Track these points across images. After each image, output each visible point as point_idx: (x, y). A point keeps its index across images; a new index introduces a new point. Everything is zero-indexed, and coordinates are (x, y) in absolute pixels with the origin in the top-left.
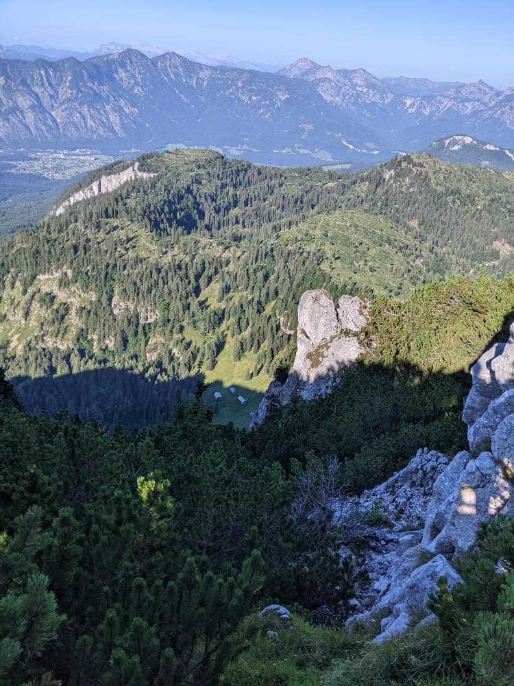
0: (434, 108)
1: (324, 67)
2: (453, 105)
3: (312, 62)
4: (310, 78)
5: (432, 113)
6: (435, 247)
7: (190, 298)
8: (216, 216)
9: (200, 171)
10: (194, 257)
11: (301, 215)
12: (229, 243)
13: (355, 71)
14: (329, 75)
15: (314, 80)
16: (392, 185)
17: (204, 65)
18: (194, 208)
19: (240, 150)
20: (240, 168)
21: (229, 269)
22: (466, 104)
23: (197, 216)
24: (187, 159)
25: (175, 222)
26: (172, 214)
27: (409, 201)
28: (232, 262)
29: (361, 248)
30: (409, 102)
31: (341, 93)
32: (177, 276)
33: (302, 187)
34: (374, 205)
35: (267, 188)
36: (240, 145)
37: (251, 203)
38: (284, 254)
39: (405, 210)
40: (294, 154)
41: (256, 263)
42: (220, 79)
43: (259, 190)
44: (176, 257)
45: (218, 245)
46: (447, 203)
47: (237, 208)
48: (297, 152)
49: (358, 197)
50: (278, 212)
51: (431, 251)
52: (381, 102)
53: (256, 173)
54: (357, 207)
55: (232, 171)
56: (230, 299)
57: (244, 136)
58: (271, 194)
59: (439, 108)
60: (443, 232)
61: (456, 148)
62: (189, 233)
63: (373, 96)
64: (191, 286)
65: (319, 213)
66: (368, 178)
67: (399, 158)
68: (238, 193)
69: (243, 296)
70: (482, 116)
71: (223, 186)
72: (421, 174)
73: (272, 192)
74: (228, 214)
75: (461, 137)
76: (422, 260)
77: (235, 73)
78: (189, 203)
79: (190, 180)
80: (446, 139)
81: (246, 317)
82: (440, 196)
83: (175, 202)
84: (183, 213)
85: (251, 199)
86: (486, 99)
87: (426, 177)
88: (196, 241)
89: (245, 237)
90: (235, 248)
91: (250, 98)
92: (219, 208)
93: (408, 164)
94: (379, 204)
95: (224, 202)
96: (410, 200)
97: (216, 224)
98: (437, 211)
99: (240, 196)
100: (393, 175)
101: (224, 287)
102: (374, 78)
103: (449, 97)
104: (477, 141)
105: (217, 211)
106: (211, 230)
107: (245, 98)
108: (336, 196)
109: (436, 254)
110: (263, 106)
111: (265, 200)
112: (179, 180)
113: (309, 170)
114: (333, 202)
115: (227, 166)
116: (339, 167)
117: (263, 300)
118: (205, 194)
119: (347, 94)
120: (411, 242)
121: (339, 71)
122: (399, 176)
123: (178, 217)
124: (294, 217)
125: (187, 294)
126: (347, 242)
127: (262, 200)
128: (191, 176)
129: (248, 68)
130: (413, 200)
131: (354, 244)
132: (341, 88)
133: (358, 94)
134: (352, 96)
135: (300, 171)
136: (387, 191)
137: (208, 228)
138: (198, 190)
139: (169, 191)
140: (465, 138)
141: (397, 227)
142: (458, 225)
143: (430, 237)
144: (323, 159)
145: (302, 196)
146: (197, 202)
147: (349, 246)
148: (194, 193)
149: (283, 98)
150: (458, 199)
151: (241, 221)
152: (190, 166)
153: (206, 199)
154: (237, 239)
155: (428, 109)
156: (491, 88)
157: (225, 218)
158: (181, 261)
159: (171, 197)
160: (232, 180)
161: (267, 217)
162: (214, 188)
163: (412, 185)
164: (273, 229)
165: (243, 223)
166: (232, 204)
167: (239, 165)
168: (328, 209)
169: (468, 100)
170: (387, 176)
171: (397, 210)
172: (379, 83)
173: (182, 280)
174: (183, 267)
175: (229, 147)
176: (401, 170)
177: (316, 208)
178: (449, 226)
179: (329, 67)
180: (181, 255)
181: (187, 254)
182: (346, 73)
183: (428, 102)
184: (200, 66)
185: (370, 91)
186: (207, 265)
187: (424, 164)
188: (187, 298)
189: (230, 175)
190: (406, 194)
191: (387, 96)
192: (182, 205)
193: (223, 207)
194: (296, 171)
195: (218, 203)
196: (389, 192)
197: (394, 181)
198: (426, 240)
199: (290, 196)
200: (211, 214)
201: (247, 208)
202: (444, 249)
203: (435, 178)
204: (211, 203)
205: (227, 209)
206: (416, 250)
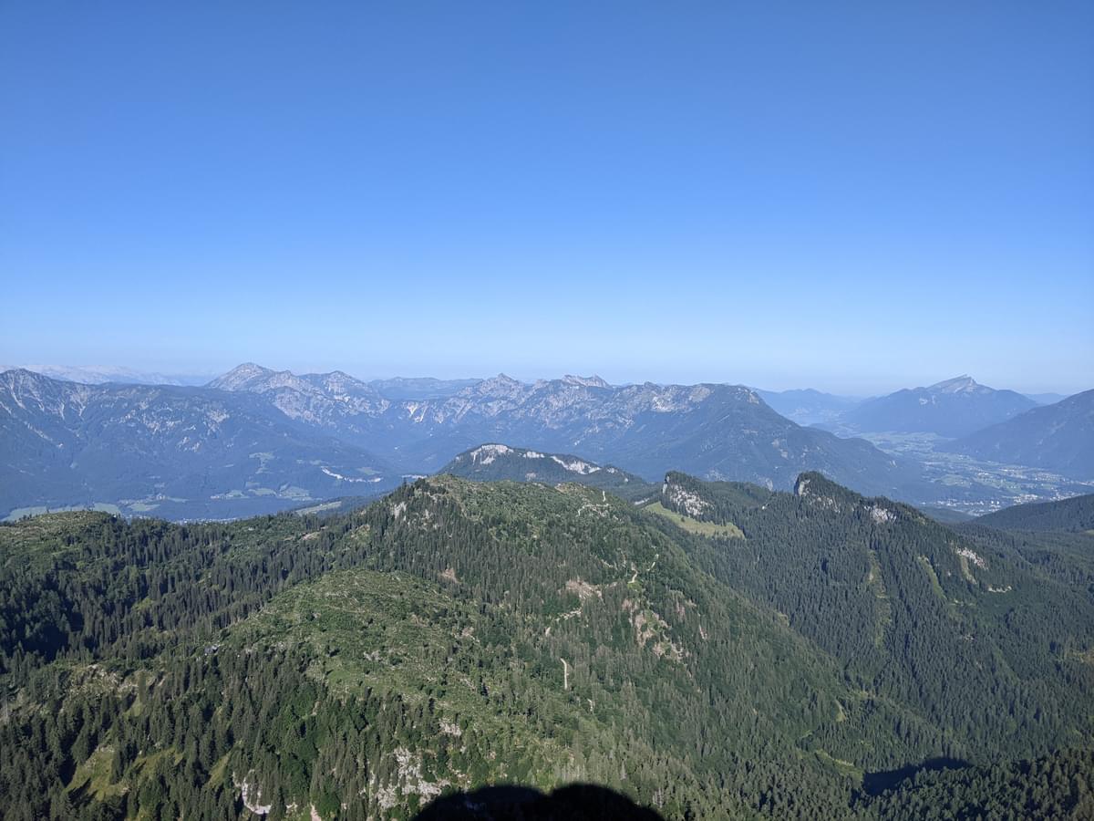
0: (449, 414)
1: (280, 373)
2: (473, 407)
3: (260, 367)
4: (261, 389)
5: (448, 420)
6: (488, 604)
7: (50, 790)
8: (107, 618)
9: (71, 548)
10: (59, 704)
11: (264, 591)
12: (131, 665)
13: (328, 375)
14: (290, 383)
15: (267, 392)
16: (405, 523)
17: (79, 384)
18: (62, 612)
19: (151, 503)
20: (147, 533)
21: (132, 714)
22: (489, 404)
23: (68, 627)
24: (45, 531)
25: (20, 644)
26: (14, 632)
27: (436, 543)
28: (137, 698)
29: (372, 629)
30: (412, 409)
31: (311, 405)
32: (21, 749)
33: (263, 546)
34: (384, 556)
35: (200, 558)
36: (150, 496)
37: (173, 586)
38: (238, 664)
39: (432, 556)
40: (247, 497)
41: (186, 690)
42: (108, 402)
43: (186, 562)
44: (21, 713)
45: (109, 672)
46: (489, 538)
47: (147, 599)
48: (252, 495)
49: (357, 550)
50: (225, 592)
51: (483, 611)
52: (373, 412)
53: (178, 537)
54: (357, 565)
55: (133, 539)
56: (138, 772)
57: (157, 481)
58: (209, 565)
59: (456, 412)
60: (494, 581)
61: (488, 461)
62: (50, 658)
63: (359, 406)
64: (52, 763)
65: (294, 584)
66: (368, 519)
67: (408, 484)
68: (147, 573)
69: (163, 759)
70: (513, 417)
71: (118, 566)
72: (444, 502)
73: (211, 561)
74: (129, 612)
75: (491, 447)
76: (472, 629)
77: (134, 391)
78: (52, 607)
79: (53, 566)
80: (472, 451)
81: (173, 799)
82: (478, 528)
83: (21, 608)
84: (37, 626)
85: (173, 579)
86: (514, 396)
87: (453, 506)
88: (63, 674)
89: (163, 647)
90: (144, 670)
91: (163, 425)
92: (112, 604)
93: (423, 491)
94: (391, 554)
95: (120, 592)
96: (436, 541)
97: (108, 634)
98: (478, 550)
99: (151, 577)
100: (405, 509)
101: (124, 750)
102: (358, 381)
103: (465, 397)
104: (514, 449)
105: (108, 610)
106: (97, 645)
107: (154, 426)
108: (320, 552)
109: (491, 615)
110: (186, 434)
111: (198, 578)
112: (29, 568)
113: (270, 519)
114: (317, 562)
115: (124, 533)
116: (322, 507)
117: (204, 759)
118: (84, 584)
119: (321, 406)
120: (449, 603)
121: (304, 377)
122: (413, 510)
123: (28, 633)
124: (251, 597)
125: (43, 781)
126: (347, 623)
127: (193, 579)
128: (54, 559)
129: (156, 383)
130: (440, 541)
131: (360, 623)
132: (309, 398)
133: (338, 405)
134: (329, 407)
135: (255, 523)
136: (400, 534)
137: (91, 644)
138: (69, 579)
139: (9, 592)
140: (497, 447)
141: (425, 585)
142: (512, 566)
143: (477, 589)
144: (294, 499)
145: (265, 560)
146: (66, 600)
147: (351, 630)
148: (61, 586)
149: (220, 420)
150: (504, 529)
151: (155, 619)
152: (52, 542)
153: (85, 593)
154: (147, 653)
155: (440, 415)
156: (517, 383)
157: (124, 620)
158: (31, 718)
159: (12, 601)
160: (134, 553)
161: (205, 604)
162: (100, 572)
163: (434, 520)
164: (214, 623)
165: (160, 622)
166: (137, 594)
167: (146, 529)
168: (310, 576)
169: (492, 399)
170: (397, 513)
171: (420, 558)
172: (366, 388)
173: (31, 755)
174: (36, 729)
175: (130, 501)
176: (415, 500)
177: (290, 576)
178: (500, 570)
179: (288, 372)
180: (32, 706)
181: (44, 702)
182: (315, 379)
183: (439, 407)
184: (72, 385)
185: (355, 399)
186: (86, 715)
187: (447, 489)
188: (43, 790)
189: (129, 546)
190: (429, 534)
191: (380, 404)
192: (37, 610)
193: (119, 601)
194: (249, 523)
195: (110, 595)
196: (404, 534)
197: (408, 518)
198: (472, 597)
199: (243, 564)
200: (96, 618)
201: (165, 596)
202: (501, 606)
203: (466, 505)
204: (96, 597)
205: (128, 603)
206: (460, 614)
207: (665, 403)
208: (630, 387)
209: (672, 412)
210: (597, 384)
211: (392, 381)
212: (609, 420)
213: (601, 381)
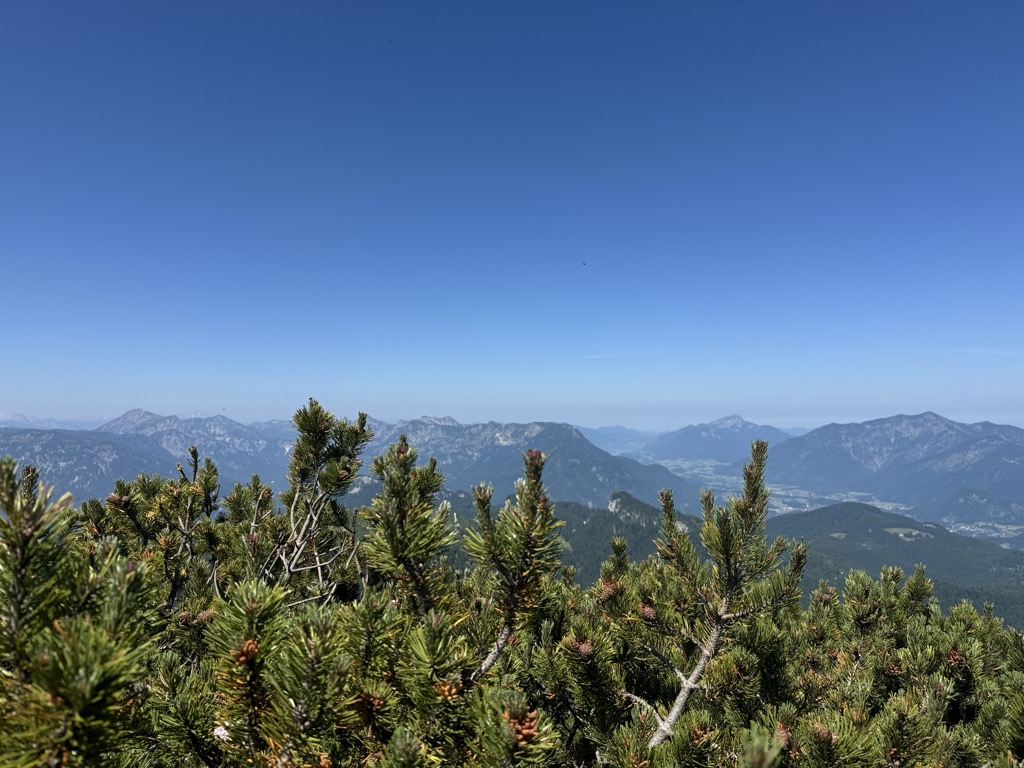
1: (167, 418)
3: (148, 413)
4: (149, 432)
13: (211, 419)
14: (175, 426)
15: (155, 435)
30: (288, 448)
52: (252, 450)
61: (356, 490)
63: (239, 445)
77: (29, 435)
91: (56, 465)
102: (239, 424)
110: (77, 474)
119: (205, 446)
121: (188, 421)
129: (48, 428)
132: (194, 439)
133: (220, 445)
140: (364, 480)
149: (110, 460)
156: (381, 423)
172: (245, 430)
179: (174, 417)
182: (199, 423)
185: (235, 439)
191: (258, 444)
207: (506, 439)
208: (477, 425)
209: (512, 446)
210: (450, 424)
211: (269, 423)
212: (460, 453)
213: (453, 420)
